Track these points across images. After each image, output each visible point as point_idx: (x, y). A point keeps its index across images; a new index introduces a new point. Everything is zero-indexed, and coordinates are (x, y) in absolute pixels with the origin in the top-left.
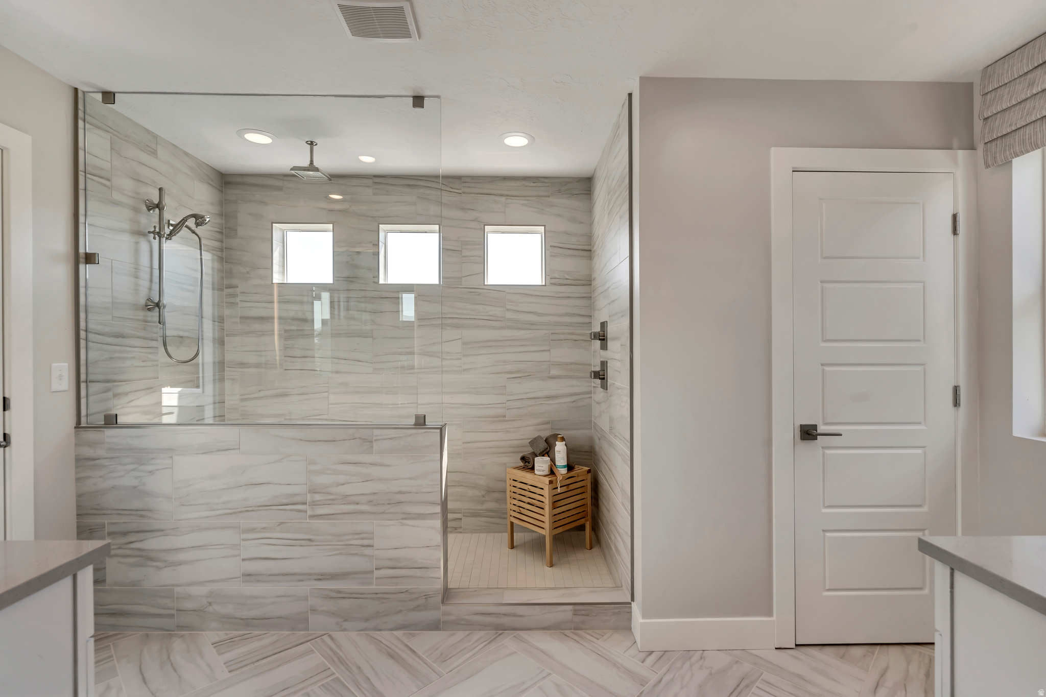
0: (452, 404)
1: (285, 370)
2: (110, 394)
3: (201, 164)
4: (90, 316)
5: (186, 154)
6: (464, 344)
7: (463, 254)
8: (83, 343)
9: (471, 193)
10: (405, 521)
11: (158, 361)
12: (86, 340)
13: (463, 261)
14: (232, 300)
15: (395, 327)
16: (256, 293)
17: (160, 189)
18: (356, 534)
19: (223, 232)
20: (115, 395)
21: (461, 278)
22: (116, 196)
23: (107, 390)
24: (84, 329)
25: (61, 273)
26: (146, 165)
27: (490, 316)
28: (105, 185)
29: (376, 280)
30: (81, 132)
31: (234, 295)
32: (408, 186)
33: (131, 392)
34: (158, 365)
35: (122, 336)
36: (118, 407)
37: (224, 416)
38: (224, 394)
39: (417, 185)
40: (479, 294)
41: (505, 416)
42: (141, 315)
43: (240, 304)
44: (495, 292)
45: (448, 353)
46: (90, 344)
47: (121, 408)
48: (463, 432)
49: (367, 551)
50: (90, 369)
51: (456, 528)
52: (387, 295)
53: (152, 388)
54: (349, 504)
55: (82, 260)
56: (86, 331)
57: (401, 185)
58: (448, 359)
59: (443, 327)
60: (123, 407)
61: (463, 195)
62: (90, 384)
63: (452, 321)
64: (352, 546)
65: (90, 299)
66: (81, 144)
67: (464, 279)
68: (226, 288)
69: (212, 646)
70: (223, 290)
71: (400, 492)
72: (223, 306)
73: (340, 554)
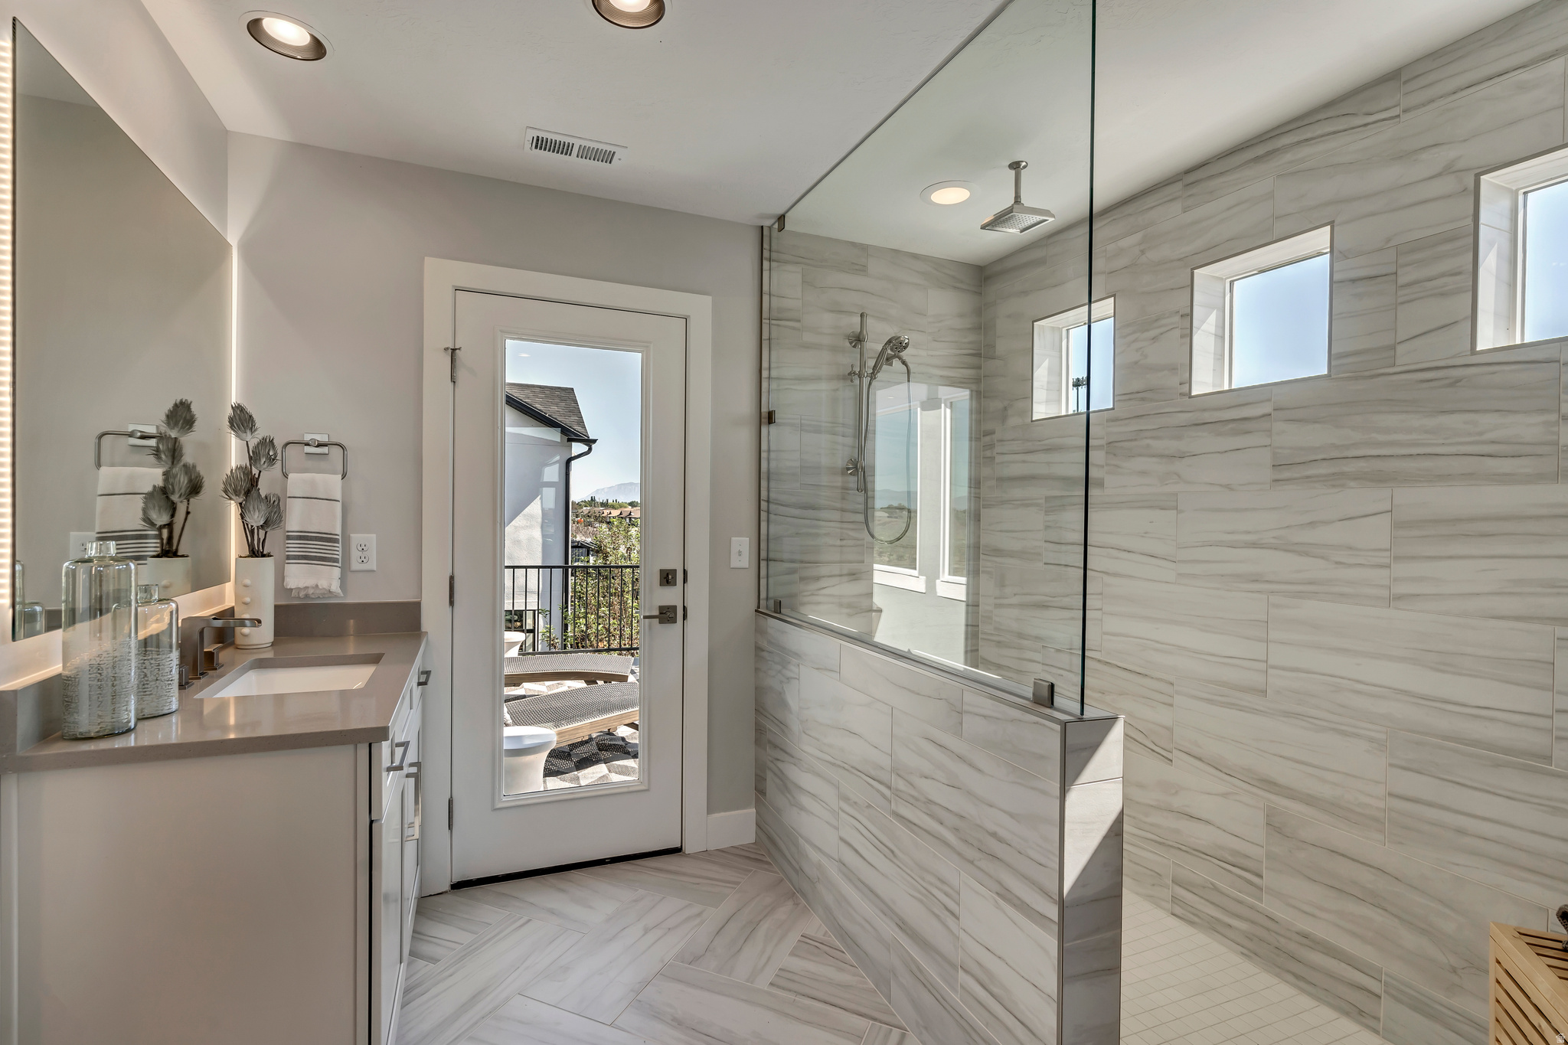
0: (1358, 681)
1: (1045, 564)
2: (796, 577)
3: (938, 263)
4: (772, 484)
5: (915, 256)
6: (1398, 525)
7: (1402, 280)
8: (764, 515)
9: (1432, 101)
10: (1001, 902)
11: (864, 539)
12: (768, 512)
13: (1400, 300)
14: (988, 453)
15: (1221, 485)
16: (1013, 440)
17: (862, 315)
18: (939, 879)
19: (981, 354)
20: (802, 579)
21: (1393, 348)
22: (808, 337)
23: (792, 572)
24: (766, 499)
25: (744, 437)
26: (850, 290)
27: (1493, 442)
28: (794, 328)
29: (1185, 388)
30: (766, 274)
31: (991, 446)
32: (1257, 159)
33: (824, 577)
34: (864, 545)
35: (813, 508)
36: (806, 593)
37: (978, 626)
38: (979, 594)
39: (1277, 150)
40: (1455, 383)
41: (1548, 759)
42: (839, 481)
43: (998, 459)
44: (1513, 367)
45: (1350, 548)
46: (772, 517)
47: (809, 595)
48: (1391, 765)
49: (950, 921)
50: (772, 546)
51: (1361, 1012)
52: (1207, 417)
53: (854, 574)
54: (932, 816)
55: (765, 420)
56: (768, 502)
57: (1240, 166)
58: (1350, 566)
59: (1336, 480)
60: (813, 595)
61: (1404, 117)
62: (770, 563)
63: (1362, 464)
64: (934, 898)
65: (773, 464)
66: (765, 288)
67: (1400, 349)
68: (983, 436)
69: (799, 938)
70: (980, 438)
71: (994, 835)
72: (980, 464)
73: (921, 901)
